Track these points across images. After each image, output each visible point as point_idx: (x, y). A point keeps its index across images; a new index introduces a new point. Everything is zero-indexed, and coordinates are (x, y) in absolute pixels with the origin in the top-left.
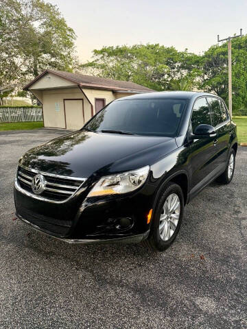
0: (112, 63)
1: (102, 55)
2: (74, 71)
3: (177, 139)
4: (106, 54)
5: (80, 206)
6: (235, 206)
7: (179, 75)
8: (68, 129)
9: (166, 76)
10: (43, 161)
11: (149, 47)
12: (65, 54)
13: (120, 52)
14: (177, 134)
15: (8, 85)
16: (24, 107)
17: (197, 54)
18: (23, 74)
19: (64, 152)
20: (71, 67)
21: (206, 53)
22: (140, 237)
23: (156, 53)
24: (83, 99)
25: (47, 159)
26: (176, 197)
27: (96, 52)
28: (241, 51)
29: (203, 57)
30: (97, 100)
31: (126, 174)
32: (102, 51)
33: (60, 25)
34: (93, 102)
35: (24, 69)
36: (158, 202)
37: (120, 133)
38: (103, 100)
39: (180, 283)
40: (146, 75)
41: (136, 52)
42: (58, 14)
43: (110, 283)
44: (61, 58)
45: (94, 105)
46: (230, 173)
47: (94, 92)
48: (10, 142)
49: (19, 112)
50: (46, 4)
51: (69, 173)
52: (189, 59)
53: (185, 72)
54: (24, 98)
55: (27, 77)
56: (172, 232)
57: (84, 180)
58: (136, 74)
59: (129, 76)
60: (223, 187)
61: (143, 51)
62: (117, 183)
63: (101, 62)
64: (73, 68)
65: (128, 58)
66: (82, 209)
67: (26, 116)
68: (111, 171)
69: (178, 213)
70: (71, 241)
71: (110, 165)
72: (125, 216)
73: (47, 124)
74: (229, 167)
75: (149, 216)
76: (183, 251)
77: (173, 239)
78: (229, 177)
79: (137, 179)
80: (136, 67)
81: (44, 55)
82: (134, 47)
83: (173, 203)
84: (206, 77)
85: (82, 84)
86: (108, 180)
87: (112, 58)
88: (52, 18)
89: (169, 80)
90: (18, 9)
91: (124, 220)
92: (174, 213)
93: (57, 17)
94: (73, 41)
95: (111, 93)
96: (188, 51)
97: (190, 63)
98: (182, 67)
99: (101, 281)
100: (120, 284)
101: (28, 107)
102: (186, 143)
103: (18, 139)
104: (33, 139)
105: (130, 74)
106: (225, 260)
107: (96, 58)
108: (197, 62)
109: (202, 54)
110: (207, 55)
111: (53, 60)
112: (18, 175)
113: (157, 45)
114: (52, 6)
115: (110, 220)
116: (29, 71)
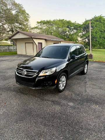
0: (45, 27)
1: (40, 24)
2: (29, 31)
3: (65, 59)
4: (42, 24)
5: (36, 79)
6: (86, 81)
7: (73, 32)
8: (27, 55)
9: (67, 32)
10: (23, 66)
11: (60, 21)
12: (25, 24)
13: (48, 23)
14: (65, 58)
15: (2, 37)
16: (8, 46)
17: (80, 24)
18: (8, 32)
19: (28, 64)
20: (27, 29)
21: (83, 23)
22: (53, 87)
23: (63, 23)
24: (33, 43)
25: (24, 65)
26: (64, 77)
27: (38, 23)
28: (98, 22)
29: (82, 25)
30: (39, 43)
31: (49, 69)
32: (41, 22)
33: (23, 12)
34: (37, 44)
35: (8, 30)
36: (58, 78)
37: (48, 58)
38: (41, 43)
39: (65, 100)
40: (59, 32)
41: (54, 23)
42: (23, 8)
43: (45, 100)
44: (23, 26)
45: (37, 45)
46: (85, 71)
47: (38, 40)
48: (5, 60)
49: (6, 48)
50: (17, 4)
51: (32, 69)
52: (76, 26)
53: (75, 31)
54: (7, 41)
55: (9, 33)
56: (63, 88)
57: (37, 71)
58: (55, 31)
59: (52, 33)
60: (83, 76)
61: (58, 22)
62: (47, 72)
63: (40, 27)
64: (28, 29)
65: (51, 25)
66: (37, 80)
67: (9, 49)
68: (45, 69)
69: (65, 82)
70: (34, 88)
71: (44, 67)
72: (49, 81)
73: (18, 53)
74: (85, 69)
75: (56, 82)
76: (66, 93)
77: (64, 90)
78: (85, 72)
79: (52, 71)
80: (55, 29)
81: (16, 24)
82: (54, 21)
83: (63, 79)
84: (84, 33)
85: (33, 37)
86: (44, 71)
87: (45, 25)
88: (20, 10)
89: (69, 34)
90: (6, 6)
91: (49, 82)
92: (64, 82)
93: (22, 9)
94: (29, 19)
95: (44, 40)
96: (76, 22)
97: (77, 27)
98: (74, 29)
99: (43, 100)
100: (48, 100)
101: (10, 46)
102: (68, 61)
103: (7, 59)
104: (13, 59)
105: (52, 31)
106: (78, 95)
107: (38, 25)
108: (80, 27)
109: (82, 24)
110: (84, 24)
111: (20, 26)
112: (17, 70)
113: (63, 20)
114: (20, 5)
115: (45, 82)
116: (10, 30)
